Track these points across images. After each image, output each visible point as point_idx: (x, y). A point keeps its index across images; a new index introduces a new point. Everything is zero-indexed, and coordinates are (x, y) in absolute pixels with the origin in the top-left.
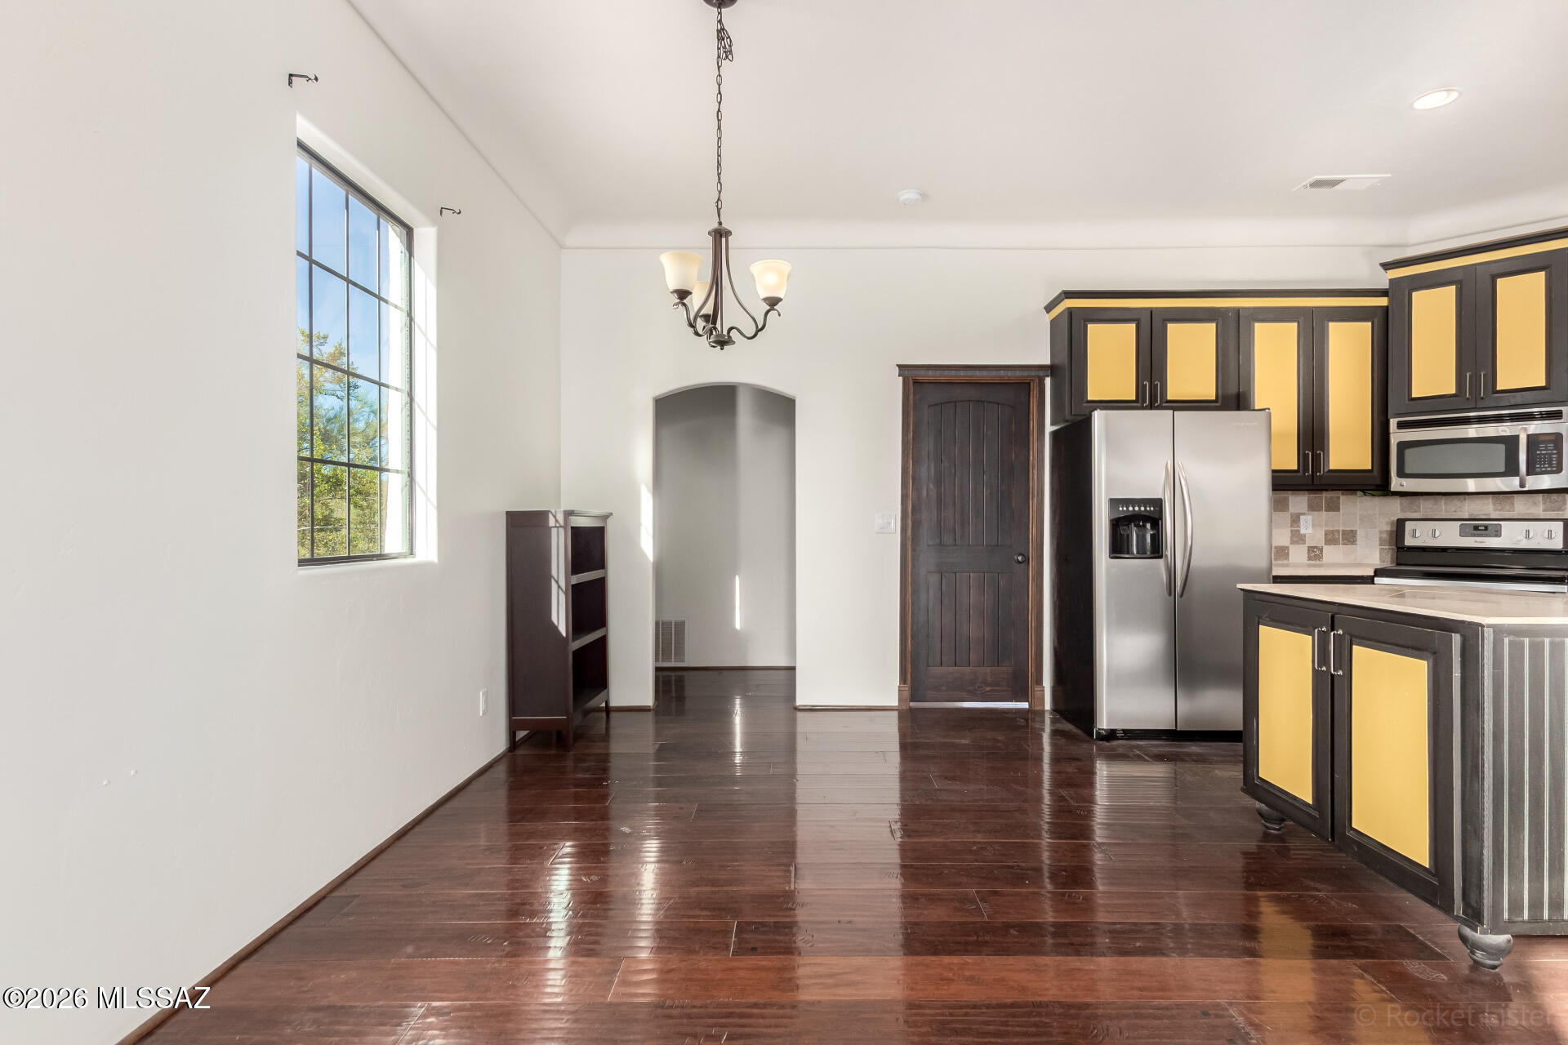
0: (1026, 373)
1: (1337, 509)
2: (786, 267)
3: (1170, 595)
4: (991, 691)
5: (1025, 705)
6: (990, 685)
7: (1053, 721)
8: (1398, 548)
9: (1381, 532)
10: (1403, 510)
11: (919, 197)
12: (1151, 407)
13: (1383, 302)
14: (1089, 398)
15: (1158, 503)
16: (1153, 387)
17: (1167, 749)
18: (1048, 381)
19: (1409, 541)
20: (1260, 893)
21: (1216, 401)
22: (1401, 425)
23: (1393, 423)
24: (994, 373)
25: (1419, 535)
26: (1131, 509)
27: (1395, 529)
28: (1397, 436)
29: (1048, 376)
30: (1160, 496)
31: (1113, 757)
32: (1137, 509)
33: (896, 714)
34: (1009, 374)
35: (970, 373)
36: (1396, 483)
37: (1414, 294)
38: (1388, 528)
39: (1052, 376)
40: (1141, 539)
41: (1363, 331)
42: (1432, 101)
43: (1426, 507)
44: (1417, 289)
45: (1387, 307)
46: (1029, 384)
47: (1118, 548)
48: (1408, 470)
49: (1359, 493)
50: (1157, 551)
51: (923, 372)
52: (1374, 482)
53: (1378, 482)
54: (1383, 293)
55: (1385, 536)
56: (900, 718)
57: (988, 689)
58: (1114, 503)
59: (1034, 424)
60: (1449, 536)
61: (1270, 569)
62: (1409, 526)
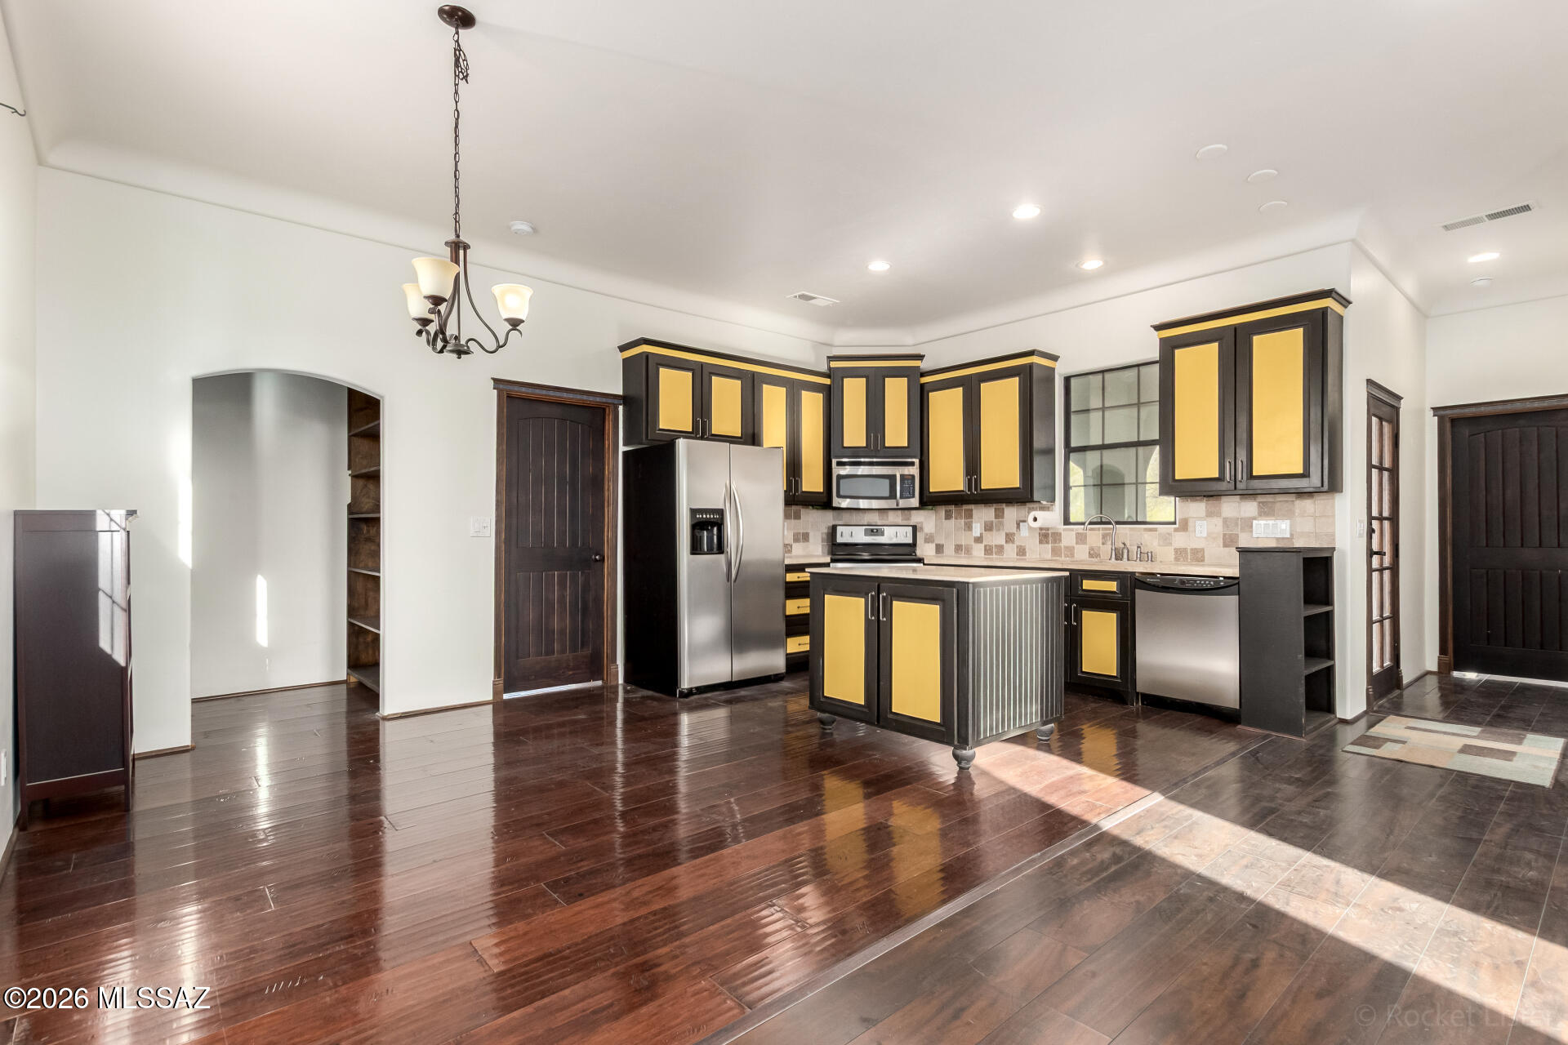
0: (604, 400)
1: (799, 518)
2: (527, 292)
3: (728, 581)
4: (574, 674)
5: (599, 683)
6: (571, 670)
7: (626, 692)
8: (833, 544)
9: (822, 534)
10: (834, 519)
11: (529, 230)
12: (702, 438)
13: (827, 381)
14: (661, 427)
15: (721, 512)
16: (704, 423)
17: (730, 696)
18: (621, 408)
19: (839, 540)
20: (823, 773)
21: (741, 438)
22: (840, 464)
23: (834, 461)
24: (579, 397)
25: (845, 535)
26: (704, 516)
27: (831, 531)
28: (837, 471)
29: (621, 404)
30: (721, 506)
31: (691, 709)
32: (708, 516)
33: (490, 707)
34: (591, 399)
35: (558, 394)
36: (837, 502)
37: (845, 380)
38: (826, 531)
39: (625, 404)
40: (710, 539)
41: (819, 398)
42: (879, 266)
43: (846, 517)
44: (847, 377)
45: (830, 385)
46: (604, 409)
47: (696, 549)
48: (842, 493)
49: (811, 507)
50: (720, 549)
51: (516, 388)
52: (823, 502)
53: (825, 500)
54: (827, 376)
55: (825, 536)
56: (495, 712)
57: (571, 673)
58: (694, 512)
59: (608, 443)
60: (859, 536)
61: (784, 561)
62: (839, 529)
